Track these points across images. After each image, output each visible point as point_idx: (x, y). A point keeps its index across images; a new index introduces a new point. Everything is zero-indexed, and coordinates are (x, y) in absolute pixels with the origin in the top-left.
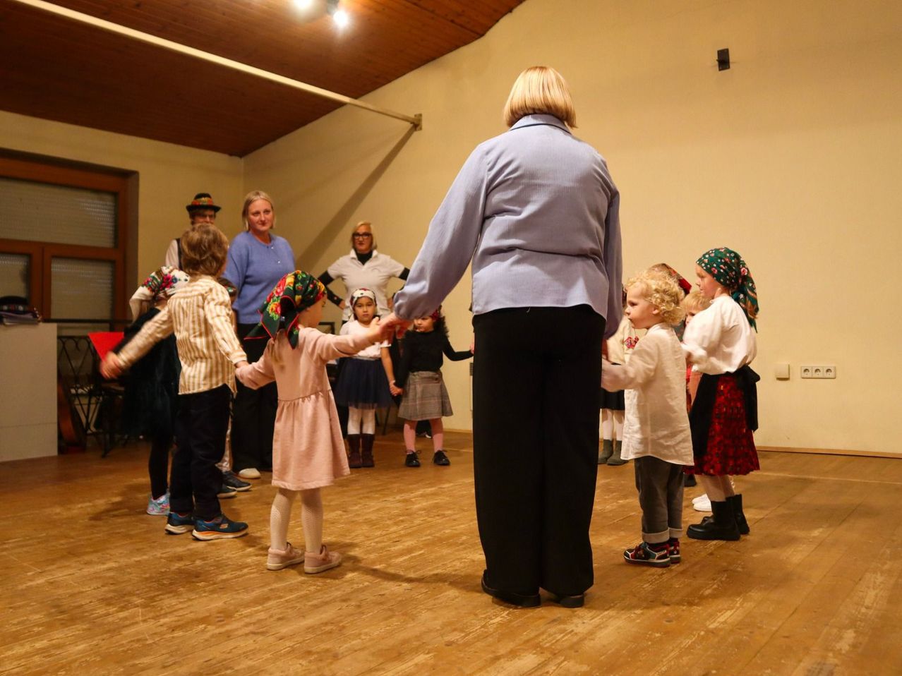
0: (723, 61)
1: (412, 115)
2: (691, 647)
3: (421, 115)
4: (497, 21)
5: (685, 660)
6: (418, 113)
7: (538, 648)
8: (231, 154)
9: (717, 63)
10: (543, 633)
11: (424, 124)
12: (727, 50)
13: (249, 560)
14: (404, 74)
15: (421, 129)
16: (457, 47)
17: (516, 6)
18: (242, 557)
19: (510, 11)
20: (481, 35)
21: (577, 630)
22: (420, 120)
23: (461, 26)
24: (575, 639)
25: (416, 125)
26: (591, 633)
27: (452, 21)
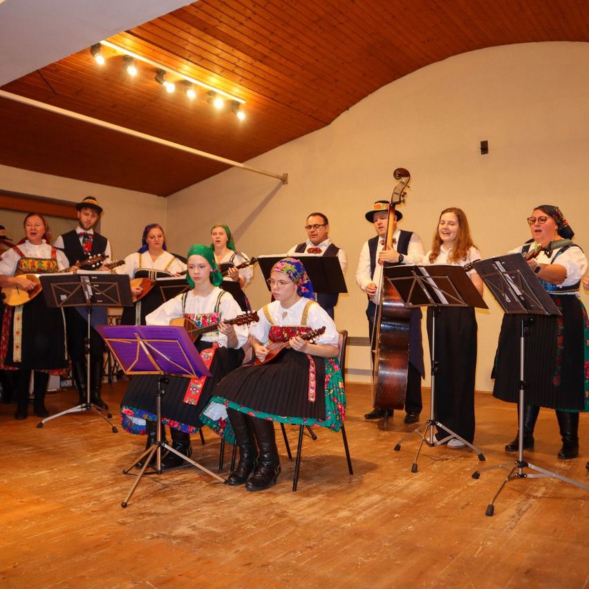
0: (484, 148)
1: (281, 174)
2: (459, 493)
3: (287, 174)
4: (339, 115)
5: (457, 498)
6: (285, 173)
7: (381, 493)
8: (159, 195)
9: (480, 150)
10: (382, 486)
11: (289, 180)
12: (487, 142)
13: (209, 450)
14: (276, 147)
15: (287, 183)
16: (312, 131)
17: (351, 106)
18: (203, 449)
19: (347, 109)
20: (327, 123)
21: (399, 485)
22: (286, 177)
23: (316, 119)
24: (399, 489)
25: (284, 180)
26: (407, 487)
27: (310, 116)
